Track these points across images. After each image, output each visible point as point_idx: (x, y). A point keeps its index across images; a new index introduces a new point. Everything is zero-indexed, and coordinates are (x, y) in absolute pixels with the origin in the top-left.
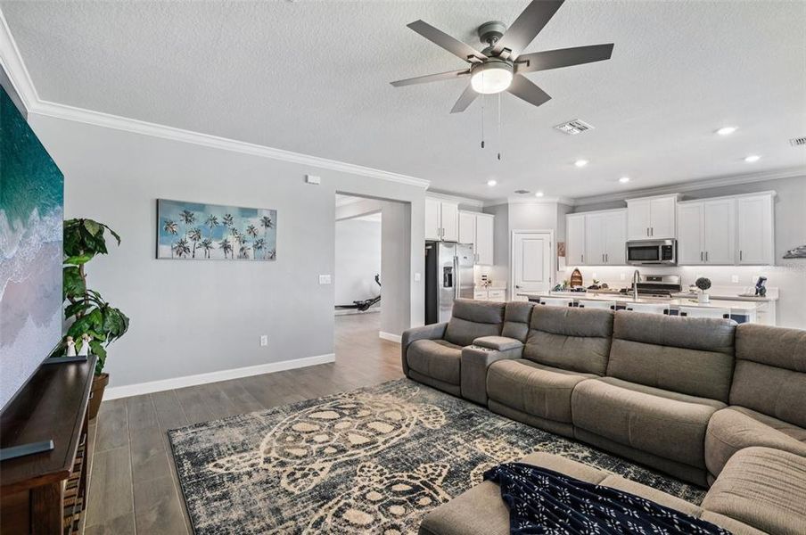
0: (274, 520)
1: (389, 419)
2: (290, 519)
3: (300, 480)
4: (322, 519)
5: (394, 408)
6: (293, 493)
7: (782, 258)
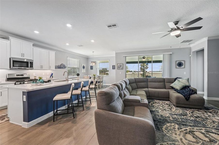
1: (194, 137)
5: (187, 141)
7: (55, 68)
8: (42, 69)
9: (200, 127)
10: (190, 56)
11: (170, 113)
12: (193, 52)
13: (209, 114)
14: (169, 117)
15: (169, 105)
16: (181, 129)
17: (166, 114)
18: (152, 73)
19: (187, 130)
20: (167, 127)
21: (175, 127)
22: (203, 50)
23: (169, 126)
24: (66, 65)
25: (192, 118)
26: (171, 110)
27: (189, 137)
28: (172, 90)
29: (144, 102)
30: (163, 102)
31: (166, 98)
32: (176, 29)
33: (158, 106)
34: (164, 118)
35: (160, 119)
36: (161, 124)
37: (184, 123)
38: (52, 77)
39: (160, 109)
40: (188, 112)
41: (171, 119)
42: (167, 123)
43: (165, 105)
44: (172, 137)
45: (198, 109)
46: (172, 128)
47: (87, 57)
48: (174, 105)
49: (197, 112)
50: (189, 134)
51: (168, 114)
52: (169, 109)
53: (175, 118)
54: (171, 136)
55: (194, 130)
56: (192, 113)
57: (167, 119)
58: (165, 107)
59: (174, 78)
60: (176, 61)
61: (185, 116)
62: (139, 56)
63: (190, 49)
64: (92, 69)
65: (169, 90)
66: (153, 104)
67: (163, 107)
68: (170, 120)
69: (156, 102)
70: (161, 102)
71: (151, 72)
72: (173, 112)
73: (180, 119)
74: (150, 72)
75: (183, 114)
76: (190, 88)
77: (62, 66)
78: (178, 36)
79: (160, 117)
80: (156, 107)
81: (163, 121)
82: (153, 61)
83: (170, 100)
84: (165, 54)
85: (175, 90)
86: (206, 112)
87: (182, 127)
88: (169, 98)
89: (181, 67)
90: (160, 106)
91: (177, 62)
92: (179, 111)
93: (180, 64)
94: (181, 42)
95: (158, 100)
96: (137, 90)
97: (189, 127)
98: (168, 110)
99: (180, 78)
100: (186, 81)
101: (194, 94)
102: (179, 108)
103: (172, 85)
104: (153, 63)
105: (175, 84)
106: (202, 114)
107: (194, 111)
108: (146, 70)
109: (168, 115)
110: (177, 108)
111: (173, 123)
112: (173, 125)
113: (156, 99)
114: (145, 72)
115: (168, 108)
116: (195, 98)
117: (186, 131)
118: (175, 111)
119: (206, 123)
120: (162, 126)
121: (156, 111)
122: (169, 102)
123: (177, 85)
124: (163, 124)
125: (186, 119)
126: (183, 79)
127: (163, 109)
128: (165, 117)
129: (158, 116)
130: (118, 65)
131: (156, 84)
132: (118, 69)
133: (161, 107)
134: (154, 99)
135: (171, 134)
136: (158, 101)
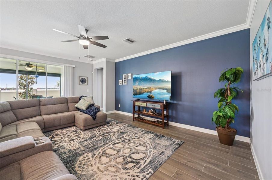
9: (108, 143)
10: (92, 73)
11: (80, 141)
12: (95, 69)
13: (110, 127)
14: (79, 148)
15: (75, 132)
16: (95, 155)
17: (75, 145)
18: (47, 91)
19: (100, 153)
20: (81, 163)
21: (89, 157)
22: (102, 69)
23: (82, 159)
25: (101, 137)
26: (79, 137)
27: (104, 159)
28: (78, 111)
29: (43, 144)
30: (67, 130)
31: (71, 123)
32: (85, 38)
33: (62, 138)
34: (74, 152)
35: (69, 157)
36: (72, 164)
37: (95, 147)
39: (66, 142)
40: (96, 132)
41: (82, 149)
42: (78, 157)
43: (71, 133)
44: (89, 172)
45: (102, 125)
46: (86, 161)
48: (81, 130)
49: (103, 129)
50: (103, 156)
51: (77, 144)
52: (77, 137)
53: (86, 146)
54: (87, 172)
55: (105, 149)
56: (99, 131)
57: (77, 152)
58: (71, 136)
59: (79, 97)
60: (79, 77)
61: (94, 138)
63: (92, 65)
65: (75, 112)
66: (53, 139)
67: (69, 137)
68: (81, 151)
69: (56, 135)
70: (64, 131)
71: (45, 90)
72: (82, 139)
73: (91, 144)
74: (37, 90)
75: (92, 136)
76: (94, 106)
78: (86, 47)
79: (68, 154)
80: (60, 142)
81: (74, 157)
82: (48, 73)
83: (75, 124)
84: (66, 66)
85: (82, 111)
86: (108, 126)
87: (95, 151)
88: (74, 122)
89: (84, 83)
90: (64, 138)
91: (81, 78)
92: (87, 135)
94: (85, 56)
95: (59, 129)
96: (17, 125)
97: (101, 148)
98: (76, 139)
99: (85, 96)
100: (91, 99)
101: (99, 111)
102: (87, 132)
103: (77, 105)
105: (80, 104)
106: (106, 130)
107: (100, 129)
108: (31, 87)
109: (77, 146)
110: (85, 132)
111: (85, 153)
112: (86, 156)
113: (56, 130)
114: (29, 90)
115: (75, 136)
116: (101, 115)
117: (99, 155)
118: (84, 137)
119: (111, 137)
120: (73, 165)
121: (60, 148)
122: (75, 127)
123: (83, 105)
124: (74, 161)
125: (96, 141)
126: (88, 97)
127: (69, 140)
128: (75, 150)
129: (65, 153)
131: (56, 107)
133: (66, 139)
134: (52, 130)
135: (87, 170)
136: (60, 131)
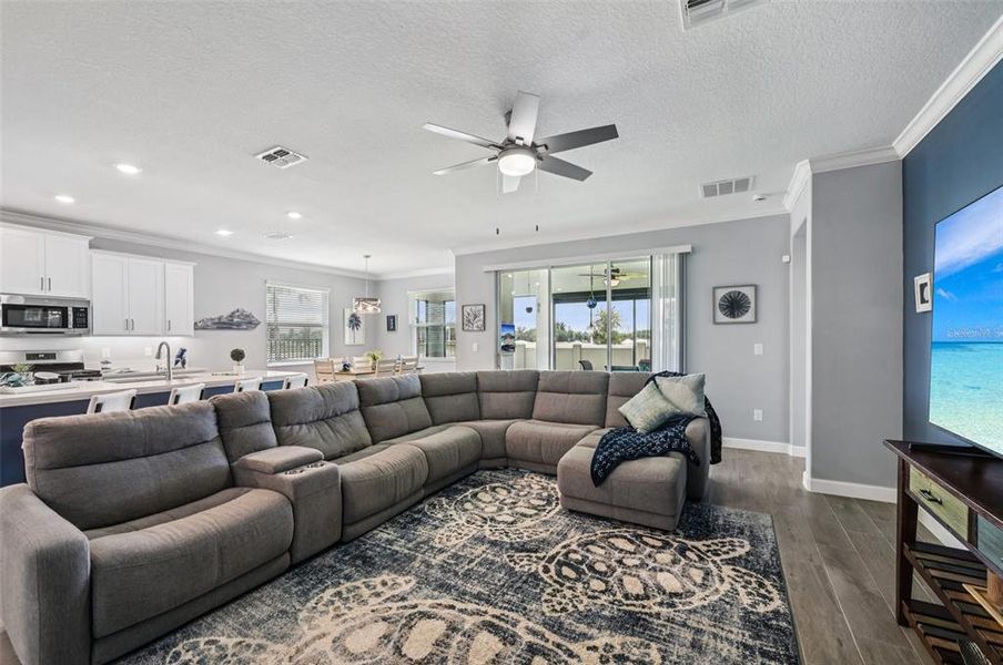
0: (705, 638)
2: (688, 627)
3: (635, 658)
4: (661, 604)
6: (660, 650)
7: (195, 329)
8: (132, 333)
10: (786, 259)
24: (257, 316)
38: (184, 363)
47: (373, 278)
60: (715, 289)
62: (553, 267)
63: (786, 221)
64: (394, 329)
77: (235, 320)
89: (738, 316)
91: (721, 293)
93: (734, 305)
103: (627, 407)
104: (613, 299)
130: (465, 313)
131: (568, 402)
132: (466, 328)
